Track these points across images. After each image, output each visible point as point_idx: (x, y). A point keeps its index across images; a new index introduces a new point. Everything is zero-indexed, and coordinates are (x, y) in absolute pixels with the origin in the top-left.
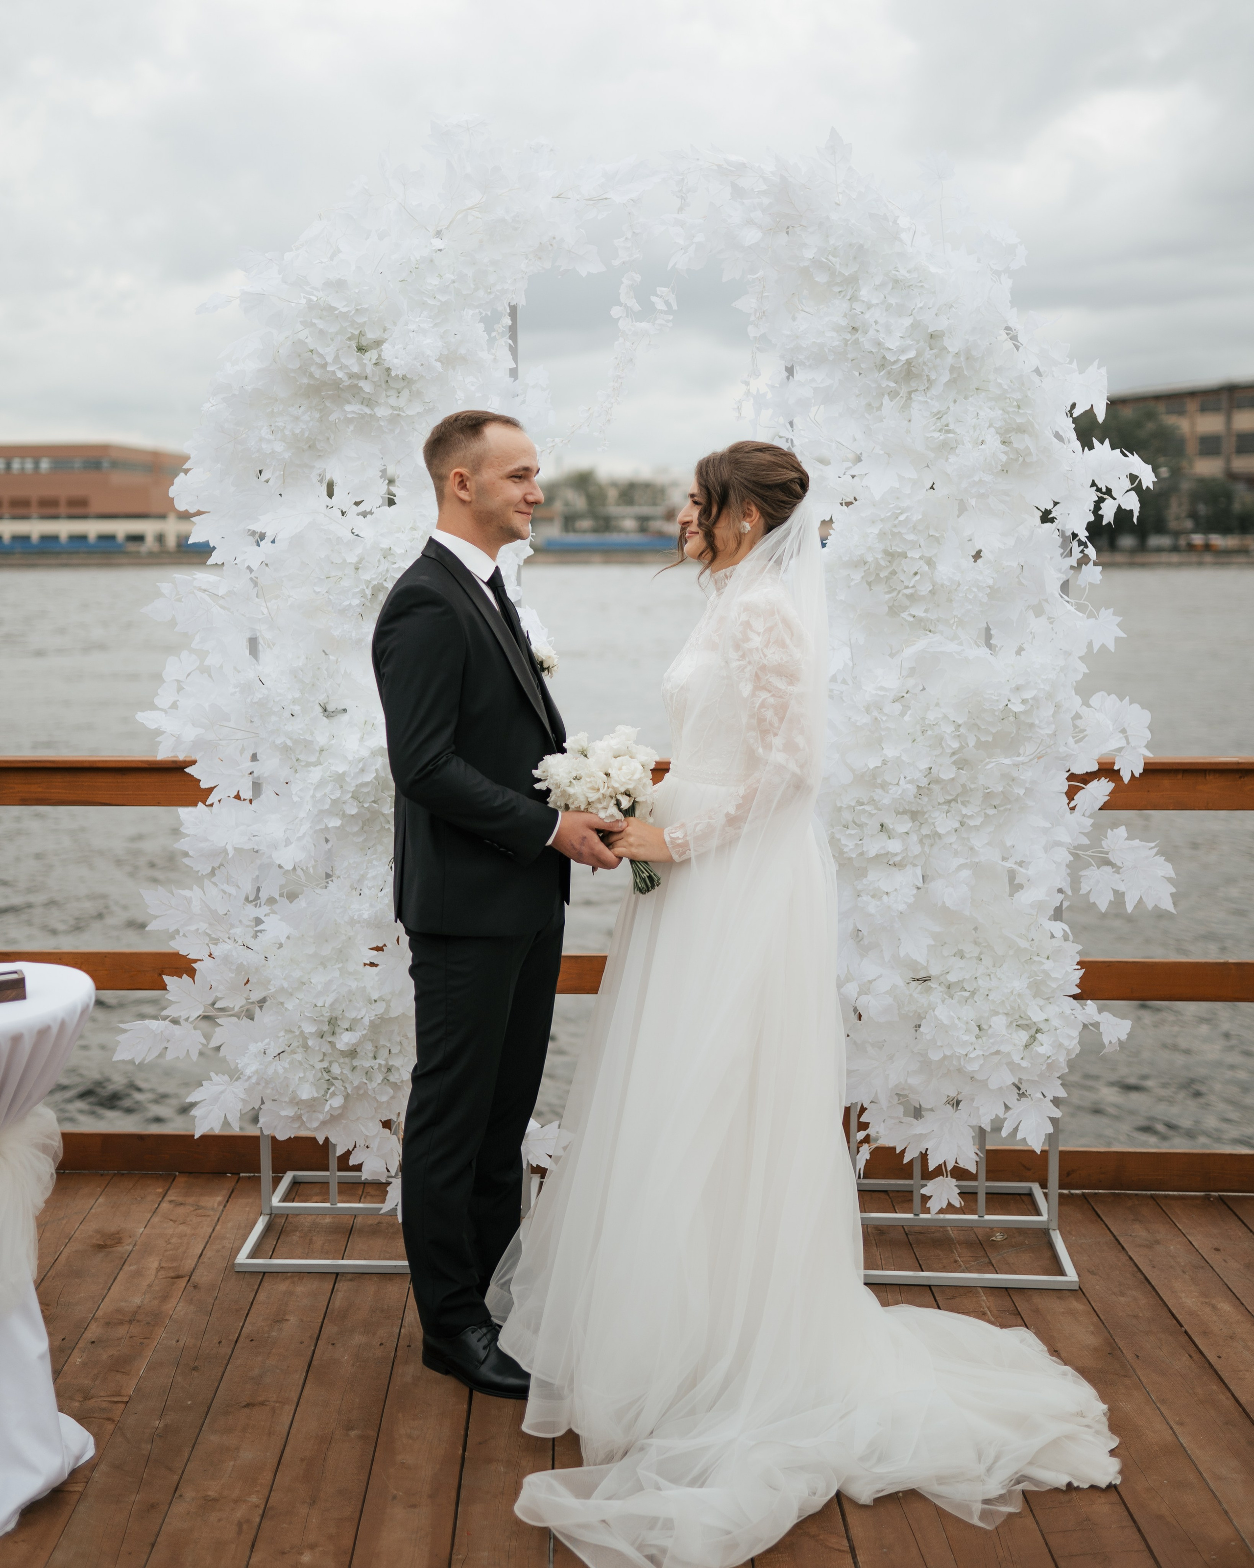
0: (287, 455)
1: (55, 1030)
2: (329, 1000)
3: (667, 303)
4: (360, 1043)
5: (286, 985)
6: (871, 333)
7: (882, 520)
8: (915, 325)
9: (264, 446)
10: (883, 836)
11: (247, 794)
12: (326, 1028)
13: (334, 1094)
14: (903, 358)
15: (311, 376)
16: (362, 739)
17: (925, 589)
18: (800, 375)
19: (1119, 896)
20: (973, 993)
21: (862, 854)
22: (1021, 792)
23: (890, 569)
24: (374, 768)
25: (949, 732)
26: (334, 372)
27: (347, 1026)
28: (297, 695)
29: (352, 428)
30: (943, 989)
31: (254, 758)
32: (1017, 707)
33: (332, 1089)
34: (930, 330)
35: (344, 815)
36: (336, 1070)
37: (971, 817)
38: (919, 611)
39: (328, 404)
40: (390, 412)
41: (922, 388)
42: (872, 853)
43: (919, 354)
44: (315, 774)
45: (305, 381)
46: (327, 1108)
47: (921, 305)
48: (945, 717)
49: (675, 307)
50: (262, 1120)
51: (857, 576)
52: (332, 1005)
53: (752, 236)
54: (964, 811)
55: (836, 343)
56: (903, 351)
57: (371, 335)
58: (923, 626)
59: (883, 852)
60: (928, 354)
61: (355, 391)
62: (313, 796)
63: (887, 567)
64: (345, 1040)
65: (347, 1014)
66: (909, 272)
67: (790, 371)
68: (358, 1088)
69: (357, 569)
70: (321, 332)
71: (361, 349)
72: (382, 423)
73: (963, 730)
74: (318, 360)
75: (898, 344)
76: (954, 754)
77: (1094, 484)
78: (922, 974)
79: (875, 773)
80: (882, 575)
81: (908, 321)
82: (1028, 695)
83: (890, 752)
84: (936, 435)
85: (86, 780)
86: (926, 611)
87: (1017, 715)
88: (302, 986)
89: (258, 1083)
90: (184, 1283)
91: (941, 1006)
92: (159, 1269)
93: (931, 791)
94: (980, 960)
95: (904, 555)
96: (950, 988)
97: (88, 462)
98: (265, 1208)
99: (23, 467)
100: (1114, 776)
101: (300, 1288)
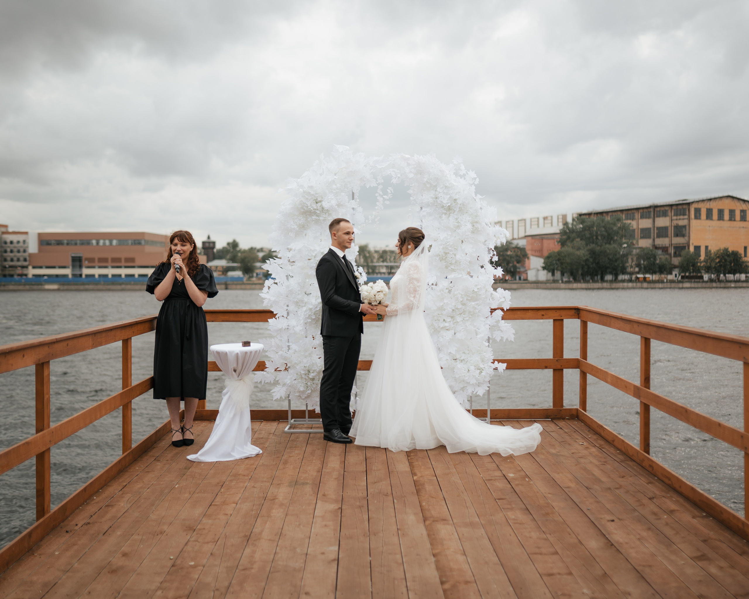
0: (297, 229)
1: (258, 352)
2: (308, 365)
3: (391, 191)
4: (315, 376)
5: (297, 362)
6: (440, 199)
7: (443, 245)
8: (450, 197)
9: (292, 226)
10: (444, 322)
11: (285, 316)
12: (307, 372)
13: (308, 390)
14: (448, 205)
15: (304, 209)
16: (316, 300)
17: (454, 262)
18: (423, 209)
19: (502, 337)
20: (467, 362)
21: (439, 327)
22: (477, 311)
24: (319, 307)
25: (460, 296)
26: (310, 208)
27: (312, 372)
28: (300, 289)
29: (314, 222)
30: (460, 361)
31: (288, 306)
32: (476, 290)
34: (454, 198)
35: (311, 319)
36: (309, 384)
37: (465, 317)
38: (452, 267)
39: (308, 216)
40: (323, 218)
41: (452, 212)
42: (441, 327)
43: (451, 204)
44: (304, 309)
45: (302, 210)
46: (307, 393)
47: (452, 192)
48: (459, 293)
49: (393, 192)
50: (290, 397)
51: (438, 258)
52: (308, 366)
53: (411, 176)
54: (464, 316)
55: (432, 201)
56: (448, 203)
57: (319, 199)
58: (453, 270)
59: (444, 326)
60: (454, 204)
61: (315, 213)
62: (304, 314)
63: (445, 256)
64: (311, 375)
65: (312, 369)
66: (449, 184)
67: (421, 208)
68: (315, 388)
69: (315, 257)
70: (307, 199)
71: (317, 203)
72: (320, 221)
73: (463, 296)
74: (306, 205)
75: (446, 202)
76: (461, 302)
78: (455, 358)
79: (442, 307)
80: (443, 258)
81: (449, 196)
82: (479, 287)
83: (445, 301)
84: (456, 224)
85: (239, 315)
86: (454, 267)
87: (476, 292)
88: (301, 362)
89: (290, 386)
90: (272, 434)
91: (459, 365)
92: (265, 433)
93: (456, 311)
94: (469, 354)
95: (448, 253)
96: (462, 361)
97: (135, 240)
98: (289, 423)
99: (104, 243)
100: (502, 310)
101: (301, 435)
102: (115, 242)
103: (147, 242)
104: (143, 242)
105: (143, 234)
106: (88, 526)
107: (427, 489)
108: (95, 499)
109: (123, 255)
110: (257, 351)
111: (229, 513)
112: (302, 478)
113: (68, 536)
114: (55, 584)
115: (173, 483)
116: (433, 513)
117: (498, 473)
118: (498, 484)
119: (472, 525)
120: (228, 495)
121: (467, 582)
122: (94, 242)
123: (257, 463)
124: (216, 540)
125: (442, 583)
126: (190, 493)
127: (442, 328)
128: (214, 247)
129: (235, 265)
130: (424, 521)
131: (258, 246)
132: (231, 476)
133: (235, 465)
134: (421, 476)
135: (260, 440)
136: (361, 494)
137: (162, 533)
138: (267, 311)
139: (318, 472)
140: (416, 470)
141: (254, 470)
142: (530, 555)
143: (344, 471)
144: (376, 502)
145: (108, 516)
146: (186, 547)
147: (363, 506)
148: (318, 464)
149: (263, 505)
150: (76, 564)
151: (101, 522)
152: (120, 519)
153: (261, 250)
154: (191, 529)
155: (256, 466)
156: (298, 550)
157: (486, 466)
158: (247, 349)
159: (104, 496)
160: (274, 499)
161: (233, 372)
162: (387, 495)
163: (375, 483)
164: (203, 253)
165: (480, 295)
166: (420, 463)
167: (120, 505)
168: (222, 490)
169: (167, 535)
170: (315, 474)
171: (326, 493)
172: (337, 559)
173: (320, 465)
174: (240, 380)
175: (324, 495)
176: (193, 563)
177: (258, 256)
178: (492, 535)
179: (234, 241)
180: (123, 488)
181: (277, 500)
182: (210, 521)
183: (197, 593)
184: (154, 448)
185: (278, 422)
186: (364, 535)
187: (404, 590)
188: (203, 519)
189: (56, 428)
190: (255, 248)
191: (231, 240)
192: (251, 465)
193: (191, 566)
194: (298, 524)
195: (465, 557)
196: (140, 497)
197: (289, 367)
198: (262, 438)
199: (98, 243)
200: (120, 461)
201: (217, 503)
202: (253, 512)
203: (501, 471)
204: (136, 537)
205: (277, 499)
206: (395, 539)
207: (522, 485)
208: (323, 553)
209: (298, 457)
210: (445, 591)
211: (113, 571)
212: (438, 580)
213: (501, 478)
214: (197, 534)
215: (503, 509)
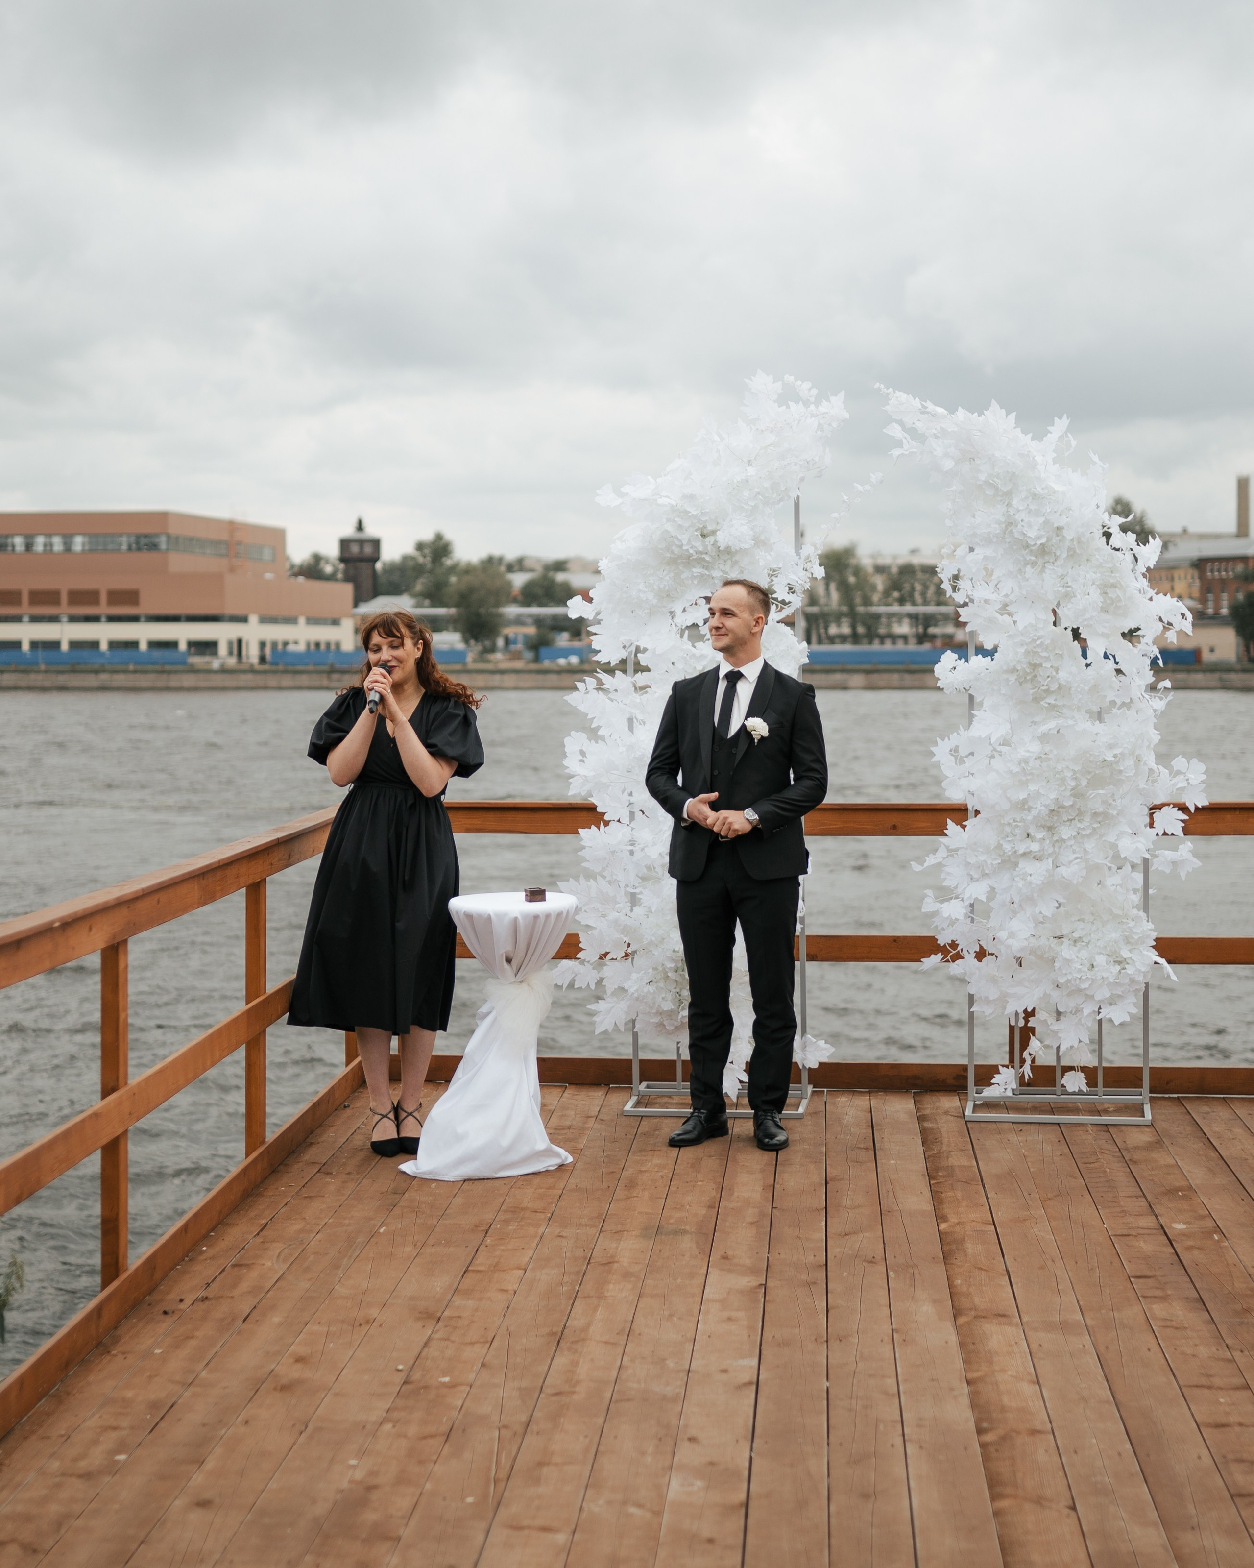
0: (653, 601)
1: (564, 914)
5: (654, 939)
6: (1019, 526)
7: (1027, 644)
8: (1047, 522)
9: (641, 596)
10: (1029, 840)
14: (1039, 543)
15: (672, 552)
17: (1054, 687)
18: (977, 550)
20: (1088, 943)
21: (1015, 852)
22: (1115, 813)
23: (1033, 674)
25: (1069, 776)
26: (688, 550)
30: (1071, 942)
31: (631, 795)
32: (1110, 758)
33: (683, 1005)
34: (1055, 525)
37: (1083, 829)
38: (1051, 700)
39: (681, 568)
41: (1051, 560)
42: (1021, 852)
43: (1049, 540)
45: (668, 555)
46: (680, 1017)
47: (1049, 510)
48: (1068, 767)
50: (637, 1026)
51: (1013, 678)
53: (948, 464)
54: (1079, 825)
55: (998, 531)
56: (1039, 538)
57: (710, 528)
58: (1053, 709)
59: (1028, 850)
60: (1055, 540)
61: (699, 561)
63: (1031, 673)
66: (1042, 489)
67: (972, 547)
70: (680, 526)
71: (704, 536)
72: (716, 581)
73: (1078, 775)
74: (677, 543)
75: (1035, 534)
76: (1072, 790)
77: (1161, 619)
78: (1058, 934)
79: (1025, 802)
80: (1028, 678)
81: (1041, 520)
82: (1117, 751)
83: (1032, 789)
84: (1061, 589)
86: (1055, 700)
87: (1111, 763)
88: (663, 939)
89: (637, 999)
90: (594, 1119)
91: (1066, 951)
92: (575, 1115)
93: (1058, 812)
94: (1093, 923)
95: (1041, 665)
96: (1075, 941)
97: (138, 537)
98: (635, 1092)
99: (48, 546)
100: (1183, 808)
101: (667, 1121)
102: (79, 543)
103: (177, 543)
104: (163, 540)
105: (163, 516)
106: (207, 1303)
107: (970, 1251)
108: (205, 1251)
109: (103, 584)
110: (562, 912)
111: (511, 1287)
112: (672, 1221)
113: (169, 1321)
114: (172, 1406)
115: (373, 1222)
116: (977, 1300)
117: (1148, 1222)
118: (1142, 1244)
119: (1064, 1327)
120: (503, 1250)
121: (1034, 1432)
122: (19, 542)
123: (562, 1185)
124: (490, 1339)
125: (980, 1431)
126: (415, 1245)
127: (1024, 854)
128: (375, 558)
129: (441, 611)
130: (955, 1317)
131: (511, 555)
132: (505, 1211)
133: (511, 1188)
134: (958, 1224)
135: (565, 1131)
136: (811, 1258)
137: (369, 1322)
138: (579, 806)
139: (711, 1207)
140: (947, 1210)
141: (556, 1201)
142: (1184, 1389)
143: (772, 1208)
144: (845, 1274)
145: (244, 1286)
146: (426, 1350)
147: (814, 1283)
148: (710, 1190)
149: (584, 1274)
150: (204, 1372)
151: (232, 1297)
152: (271, 1293)
153: (519, 565)
154: (430, 1316)
155: (560, 1192)
156: (671, 1364)
157: (1122, 1203)
158: (536, 907)
159: (222, 1245)
160: (610, 1263)
161: (505, 964)
162: (872, 1261)
163: (846, 1235)
164: (340, 576)
165: (1120, 772)
166: (959, 1194)
167: (263, 1265)
168: (488, 1241)
169: (381, 1326)
170: (703, 1212)
171: (730, 1253)
172: (755, 1380)
173: (713, 1193)
174: (521, 982)
175: (725, 1257)
176: (447, 1379)
177: (509, 584)
178: (1107, 1347)
179: (439, 537)
180: (261, 1230)
181: (616, 1265)
182: (470, 1303)
183: (464, 1431)
184: (312, 1144)
185: (607, 1088)
186: (816, 1340)
187: (899, 1441)
188: (454, 1298)
189: (139, 1084)
190: (500, 560)
191: (427, 536)
192: (548, 1189)
193: (444, 1385)
194: (666, 1313)
195: (1037, 1387)
196: (303, 1251)
197: (635, 952)
198: (569, 1128)
199: (29, 547)
200: (245, 1171)
201: (480, 1268)
202: (565, 1288)
203: (1156, 1216)
204: (313, 1327)
205: (617, 1262)
206: (886, 1350)
207: (1200, 1248)
208: (725, 1371)
209: (660, 1174)
210: (983, 1446)
211: (286, 1388)
212: (972, 1425)
213: (1154, 1231)
214: (446, 1326)
215: (1144, 1297)
